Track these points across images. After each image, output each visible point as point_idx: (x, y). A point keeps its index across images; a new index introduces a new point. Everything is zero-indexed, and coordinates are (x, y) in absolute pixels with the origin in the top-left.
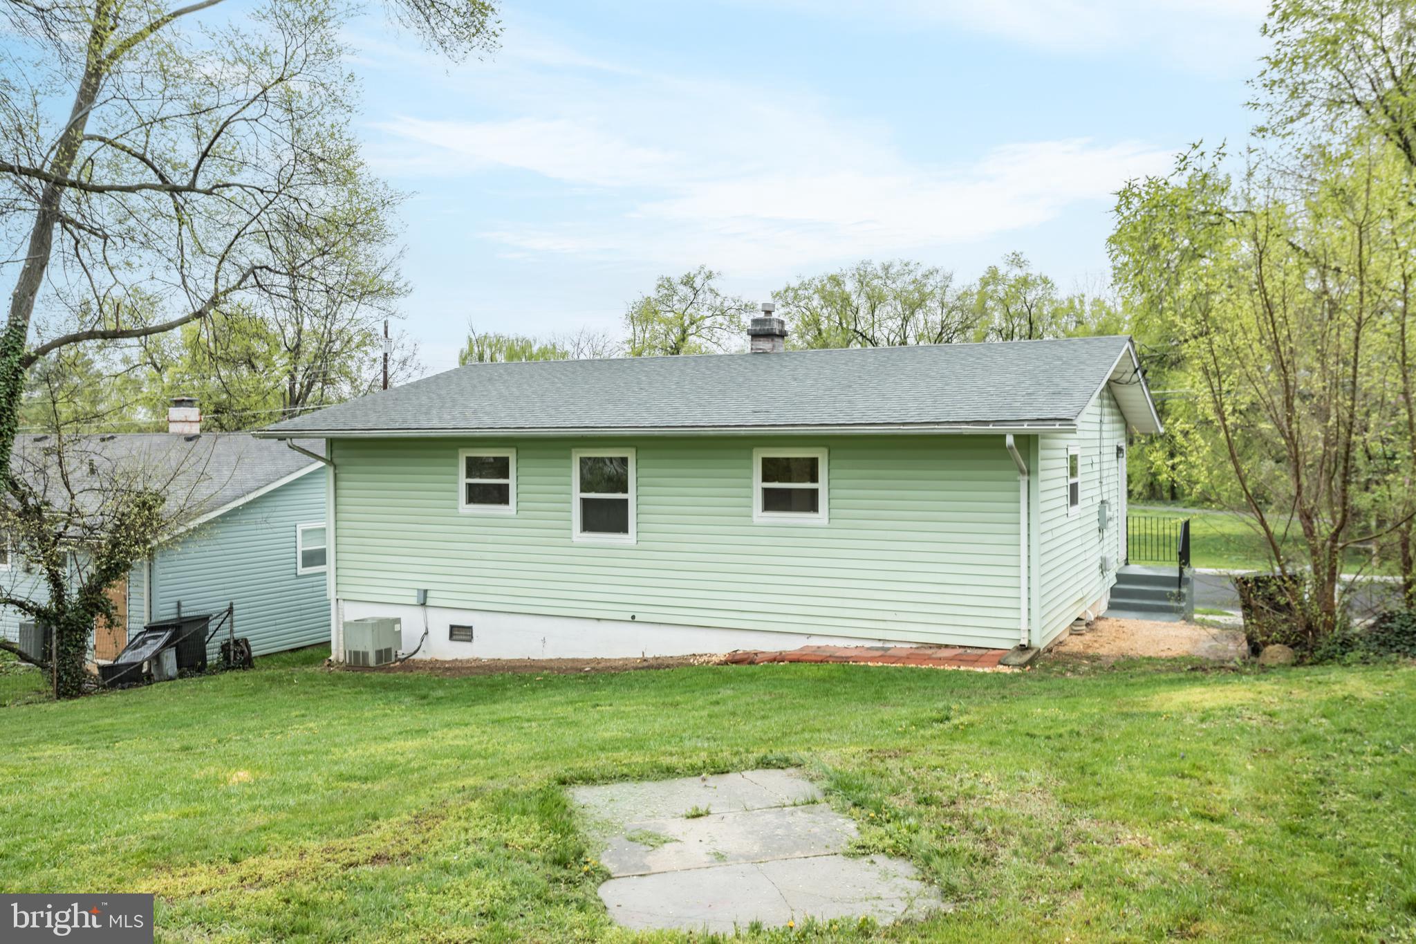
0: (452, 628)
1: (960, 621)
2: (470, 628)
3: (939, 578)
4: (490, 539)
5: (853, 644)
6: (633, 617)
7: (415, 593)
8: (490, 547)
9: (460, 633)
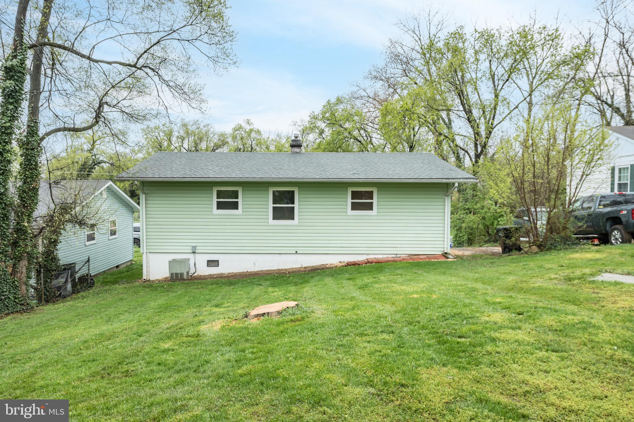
0: (208, 261)
1: (423, 246)
2: (218, 261)
3: (417, 232)
4: (229, 224)
5: (385, 256)
6: (296, 252)
7: (191, 248)
8: (229, 227)
9: (212, 263)
